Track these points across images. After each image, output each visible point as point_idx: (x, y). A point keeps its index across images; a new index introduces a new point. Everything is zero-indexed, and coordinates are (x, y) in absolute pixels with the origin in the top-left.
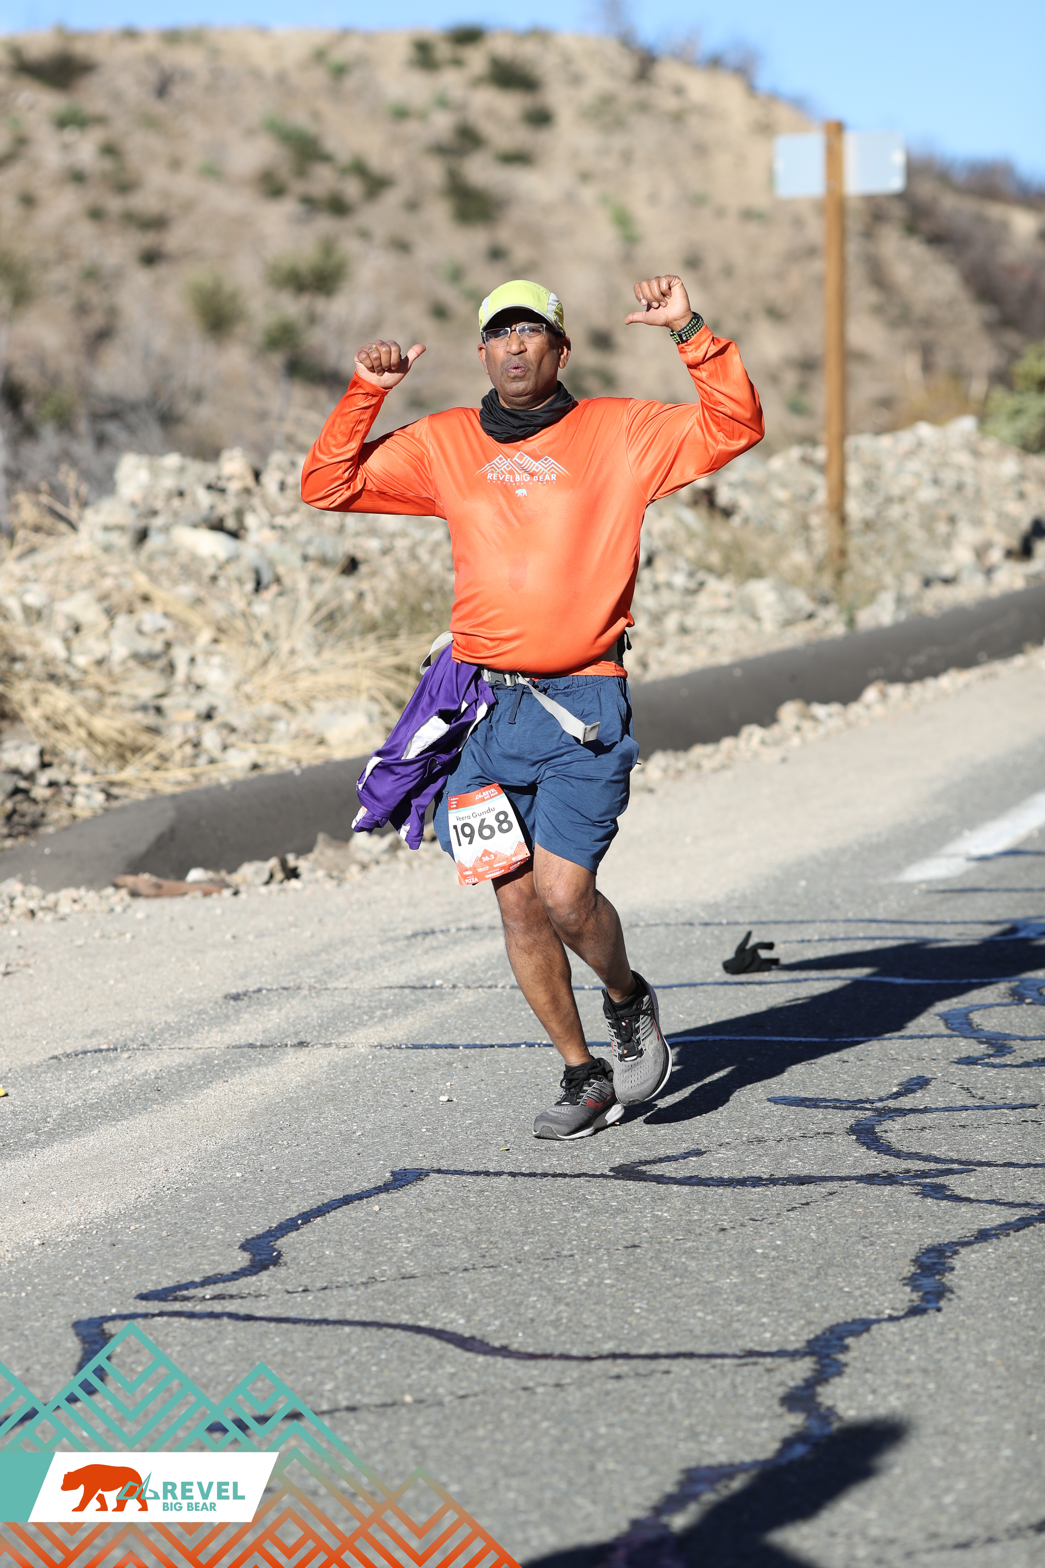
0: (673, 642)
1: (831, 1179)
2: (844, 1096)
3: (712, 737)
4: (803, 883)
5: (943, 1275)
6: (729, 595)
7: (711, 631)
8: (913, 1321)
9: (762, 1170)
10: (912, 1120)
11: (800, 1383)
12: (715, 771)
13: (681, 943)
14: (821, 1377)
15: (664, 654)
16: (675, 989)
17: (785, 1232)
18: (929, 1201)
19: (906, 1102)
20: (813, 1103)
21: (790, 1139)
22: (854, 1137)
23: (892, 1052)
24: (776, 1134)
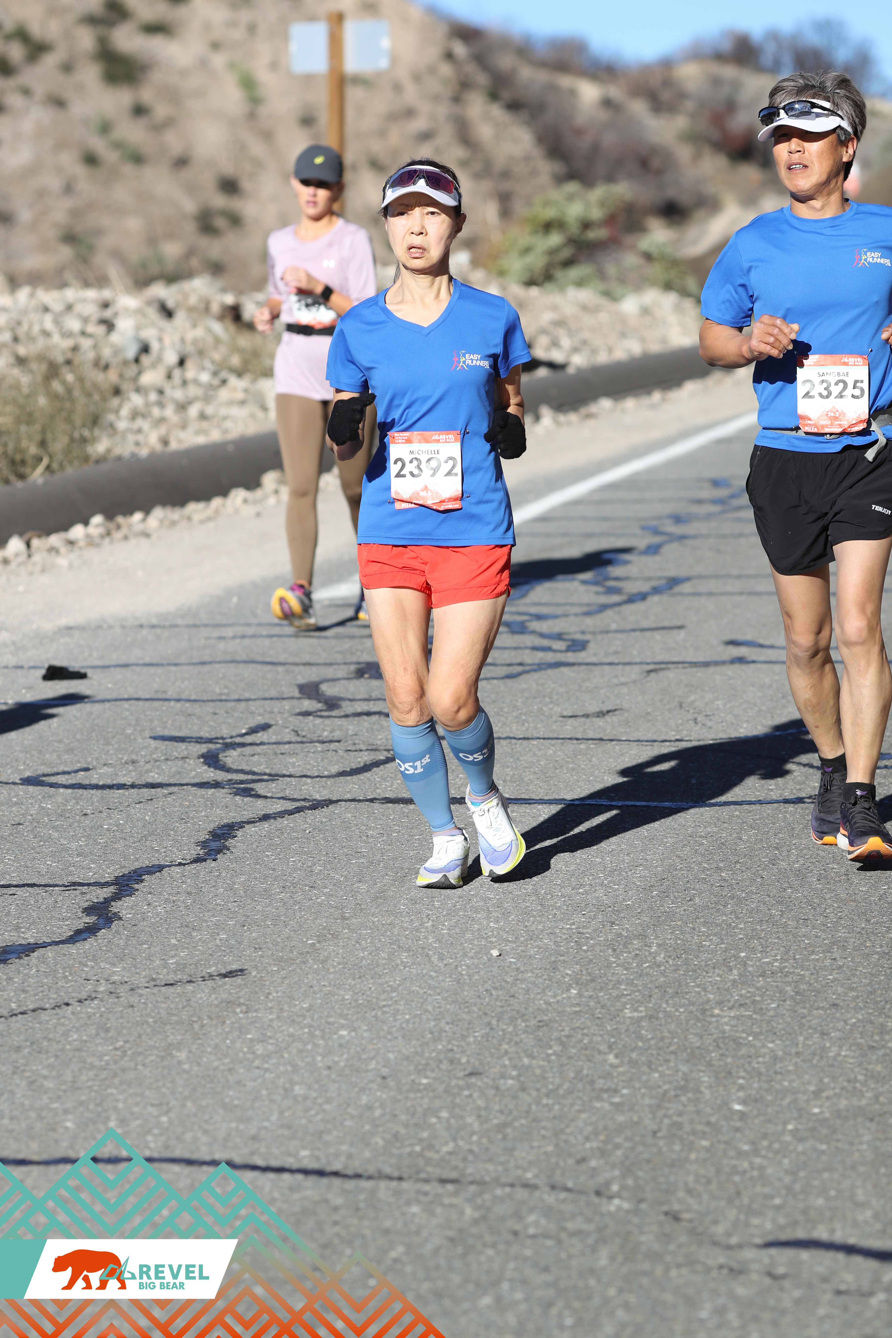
0: (194, 426)
1: (175, 785)
2: (207, 735)
3: (205, 496)
4: (235, 600)
5: (226, 840)
6: (246, 391)
7: (225, 418)
8: (195, 865)
9: (128, 780)
10: (248, 750)
11: (102, 900)
12: (203, 522)
13: (129, 639)
14: (117, 897)
15: (183, 435)
16: (112, 669)
17: (128, 815)
18: (237, 798)
19: (248, 739)
20: (182, 740)
21: (156, 761)
22: (202, 760)
23: (253, 708)
24: (147, 759)
